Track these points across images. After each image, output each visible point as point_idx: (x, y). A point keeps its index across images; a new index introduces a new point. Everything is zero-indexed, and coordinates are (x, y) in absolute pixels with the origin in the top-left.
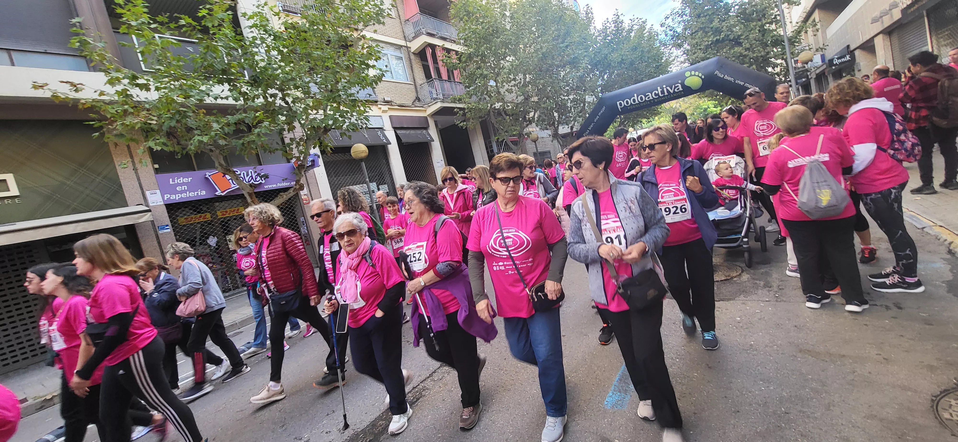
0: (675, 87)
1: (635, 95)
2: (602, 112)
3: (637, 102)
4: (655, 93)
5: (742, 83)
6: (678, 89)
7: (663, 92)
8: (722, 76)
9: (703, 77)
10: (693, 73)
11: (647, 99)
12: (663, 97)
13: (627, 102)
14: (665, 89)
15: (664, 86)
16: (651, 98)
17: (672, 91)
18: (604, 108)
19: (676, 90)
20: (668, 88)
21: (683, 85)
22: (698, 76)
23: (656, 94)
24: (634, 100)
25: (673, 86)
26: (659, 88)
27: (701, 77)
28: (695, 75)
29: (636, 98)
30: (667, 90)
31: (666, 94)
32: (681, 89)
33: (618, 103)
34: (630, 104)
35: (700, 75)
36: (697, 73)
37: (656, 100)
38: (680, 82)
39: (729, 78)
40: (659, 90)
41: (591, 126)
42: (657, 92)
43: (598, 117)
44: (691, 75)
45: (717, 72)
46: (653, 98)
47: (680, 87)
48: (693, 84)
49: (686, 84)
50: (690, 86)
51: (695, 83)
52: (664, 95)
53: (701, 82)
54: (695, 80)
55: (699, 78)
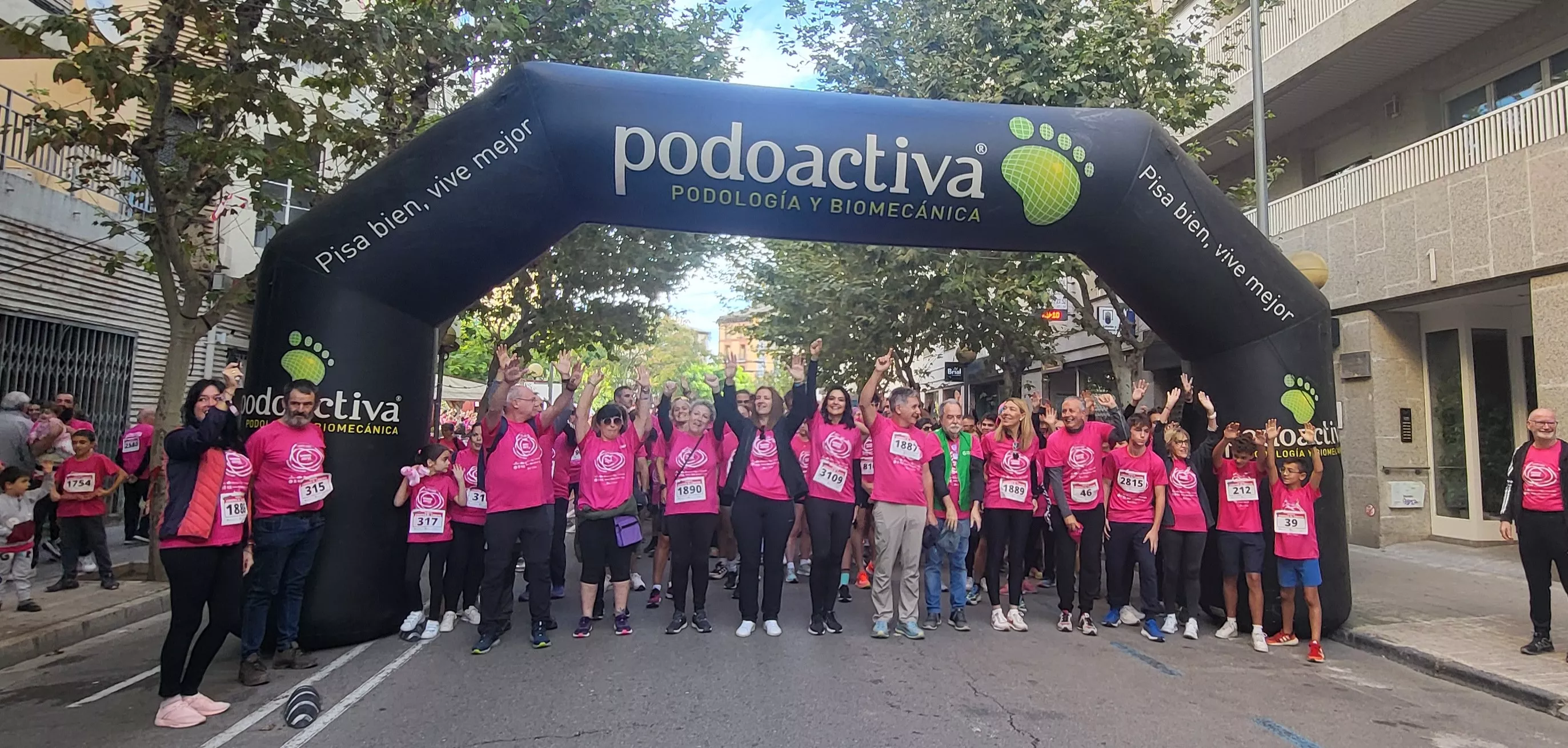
0: (954, 170)
1: (737, 128)
2: (499, 147)
3: (734, 173)
4: (847, 158)
5: (1239, 269)
6: (964, 185)
7: (886, 171)
8: (1168, 201)
9: (1090, 170)
10: (1047, 132)
11: (792, 177)
12: (878, 197)
13: (678, 153)
14: (902, 159)
15: (902, 142)
16: (817, 180)
17: (931, 186)
18: (521, 133)
19: (952, 188)
20: (920, 159)
22: (1069, 154)
23: (849, 171)
24: (721, 157)
25: (947, 159)
26: (872, 140)
27: (1080, 167)
28: (1053, 145)
29: (734, 145)
30: (912, 170)
31: (900, 187)
32: (976, 191)
33: (622, 135)
34: (688, 167)
35: (1079, 154)
36: (1065, 141)
37: (836, 205)
38: (981, 148)
39: (1194, 225)
40: (873, 153)
41: (398, 217)
42: (856, 160)
43: (462, 173)
44: (1036, 140)
45: (1150, 173)
46: (824, 184)
47: (977, 176)
48: (1038, 189)
49: (1004, 173)
50: (1024, 194)
51: (1047, 187)
52: (888, 189)
53: (1077, 190)
54: (1053, 170)
55: (1071, 168)
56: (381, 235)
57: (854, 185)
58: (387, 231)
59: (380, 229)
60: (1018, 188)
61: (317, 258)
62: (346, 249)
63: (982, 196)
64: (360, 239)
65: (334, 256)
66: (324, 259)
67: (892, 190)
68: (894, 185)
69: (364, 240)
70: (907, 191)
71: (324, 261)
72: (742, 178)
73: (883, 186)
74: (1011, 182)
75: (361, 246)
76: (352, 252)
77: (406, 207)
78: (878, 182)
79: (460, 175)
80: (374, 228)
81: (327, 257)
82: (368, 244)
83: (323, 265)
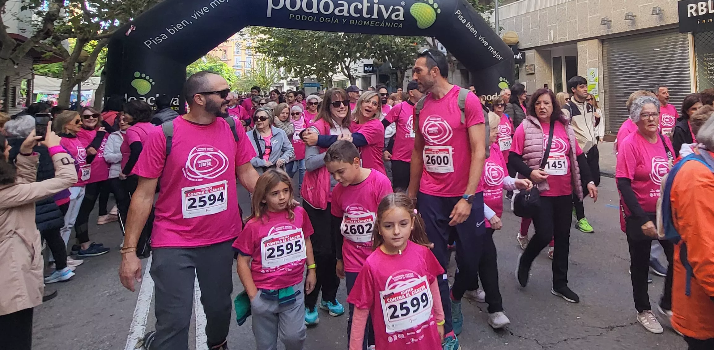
0: (393, 9)
4: (356, 5)
5: (486, 44)
6: (397, 16)
7: (370, 10)
8: (463, 22)
9: (439, 11)
11: (336, 12)
12: (367, 19)
13: (293, 3)
14: (376, 7)
15: (376, 1)
16: (345, 13)
17: (386, 16)
19: (393, 17)
20: (382, 7)
21: (407, 13)
22: (432, 6)
23: (356, 10)
24: (309, 4)
25: (391, 6)
27: (436, 10)
28: (427, 2)
29: (315, 1)
30: (379, 9)
31: (375, 16)
32: (401, 18)
34: (297, 8)
35: (436, 6)
36: (431, 1)
37: (352, 22)
39: (472, 29)
40: (366, 4)
41: (179, 26)
42: (360, 7)
44: (422, 1)
45: (459, 12)
46: (348, 15)
47: (402, 13)
48: (422, 17)
49: (411, 12)
50: (417, 19)
51: (425, 17)
52: (371, 17)
53: (435, 18)
54: (427, 11)
55: (433, 10)
56: (172, 34)
57: (359, 15)
58: (175, 32)
59: (172, 31)
60: (415, 17)
61: (145, 43)
62: (157, 39)
63: (403, 19)
64: (163, 35)
65: (152, 42)
66: (148, 43)
67: (372, 17)
68: (373, 15)
69: (165, 35)
70: (378, 17)
71: (148, 44)
72: (317, 12)
73: (369, 16)
74: (413, 15)
75: (164, 38)
76: (160, 40)
77: (182, 22)
78: (367, 14)
79: (205, 10)
80: (169, 31)
81: (150, 43)
82: (167, 37)
83: (148, 46)
